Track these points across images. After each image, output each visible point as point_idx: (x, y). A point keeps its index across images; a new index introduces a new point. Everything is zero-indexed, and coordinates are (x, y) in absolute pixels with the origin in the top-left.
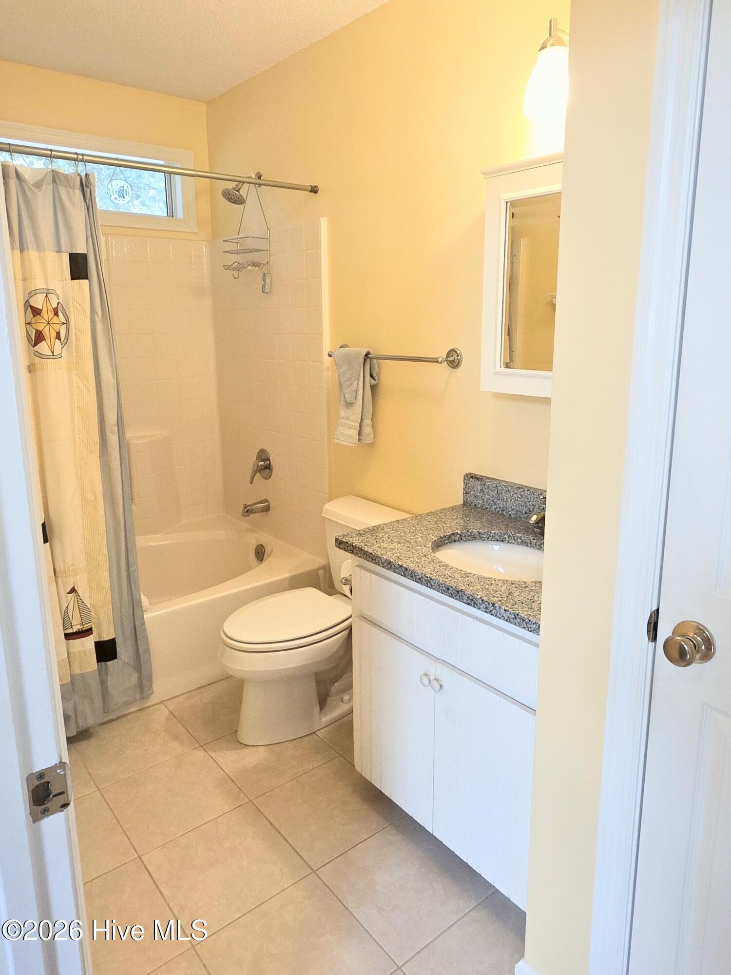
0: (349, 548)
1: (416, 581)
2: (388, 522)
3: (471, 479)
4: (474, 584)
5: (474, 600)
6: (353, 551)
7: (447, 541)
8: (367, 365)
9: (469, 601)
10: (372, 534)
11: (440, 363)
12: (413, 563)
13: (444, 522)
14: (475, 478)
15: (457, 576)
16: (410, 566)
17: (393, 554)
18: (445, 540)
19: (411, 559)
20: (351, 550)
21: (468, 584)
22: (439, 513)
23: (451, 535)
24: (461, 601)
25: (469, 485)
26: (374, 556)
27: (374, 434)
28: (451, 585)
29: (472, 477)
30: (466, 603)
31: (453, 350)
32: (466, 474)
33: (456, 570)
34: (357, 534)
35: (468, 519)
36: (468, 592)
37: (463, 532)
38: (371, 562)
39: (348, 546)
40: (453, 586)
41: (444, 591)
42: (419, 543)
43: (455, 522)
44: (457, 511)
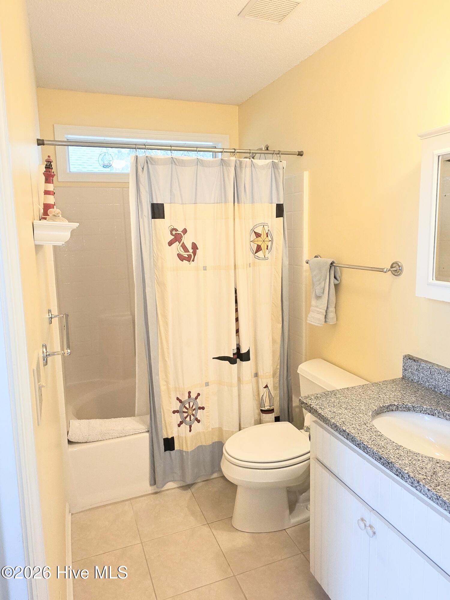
0: (308, 408)
1: (355, 445)
2: (340, 388)
3: (409, 360)
4: (403, 458)
5: (402, 473)
6: (310, 411)
7: (385, 410)
8: (332, 270)
9: (398, 473)
10: (327, 398)
11: (385, 272)
12: (354, 429)
13: (385, 393)
14: (412, 359)
15: (389, 447)
16: (352, 432)
17: (340, 419)
18: (384, 409)
19: (354, 425)
20: (309, 410)
21: (398, 457)
22: (381, 384)
23: (389, 406)
24: (391, 471)
25: (407, 364)
26: (325, 418)
27: (337, 318)
28: (383, 456)
29: (409, 358)
30: (395, 474)
31: (396, 263)
32: (405, 355)
33: (389, 441)
34: (315, 397)
35: (405, 393)
36: (397, 466)
37: (400, 404)
38: (323, 422)
39: (307, 407)
40: (384, 457)
41: (377, 459)
42: (362, 411)
43: (394, 394)
44: (397, 384)
